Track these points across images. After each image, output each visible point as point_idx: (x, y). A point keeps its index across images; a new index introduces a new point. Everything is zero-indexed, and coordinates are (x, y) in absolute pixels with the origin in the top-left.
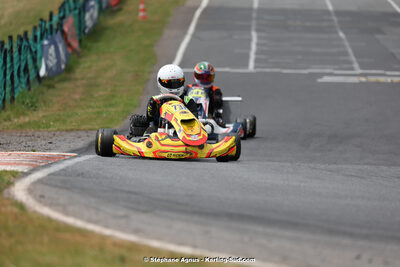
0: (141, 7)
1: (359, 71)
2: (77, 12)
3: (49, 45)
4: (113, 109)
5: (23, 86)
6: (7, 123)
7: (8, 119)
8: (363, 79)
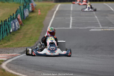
0: (39, 11)
1: (101, 27)
2: (21, 13)
3: (13, 23)
4: (31, 41)
5: (6, 34)
6: (1, 46)
7: (2, 44)
8: (102, 30)
